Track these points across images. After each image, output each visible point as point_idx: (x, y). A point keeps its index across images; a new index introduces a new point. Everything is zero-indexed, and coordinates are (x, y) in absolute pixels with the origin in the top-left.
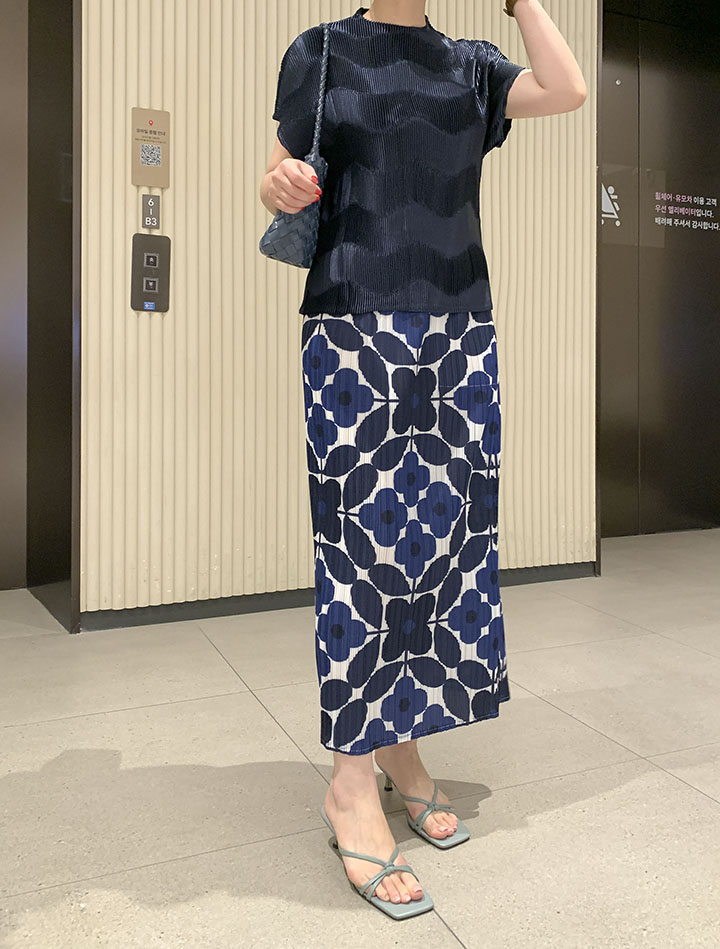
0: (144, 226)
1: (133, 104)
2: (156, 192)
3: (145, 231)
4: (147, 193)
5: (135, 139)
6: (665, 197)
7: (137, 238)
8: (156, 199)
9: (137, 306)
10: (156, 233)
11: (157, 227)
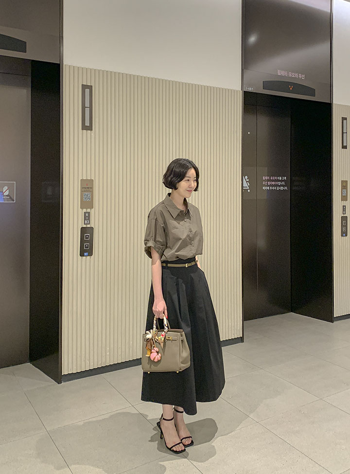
0: (85, 224)
1: (80, 178)
2: (89, 210)
3: (85, 226)
4: (85, 211)
5: (82, 191)
6: (266, 178)
7: (82, 228)
8: (89, 213)
9: (82, 255)
10: (88, 226)
11: (89, 224)
